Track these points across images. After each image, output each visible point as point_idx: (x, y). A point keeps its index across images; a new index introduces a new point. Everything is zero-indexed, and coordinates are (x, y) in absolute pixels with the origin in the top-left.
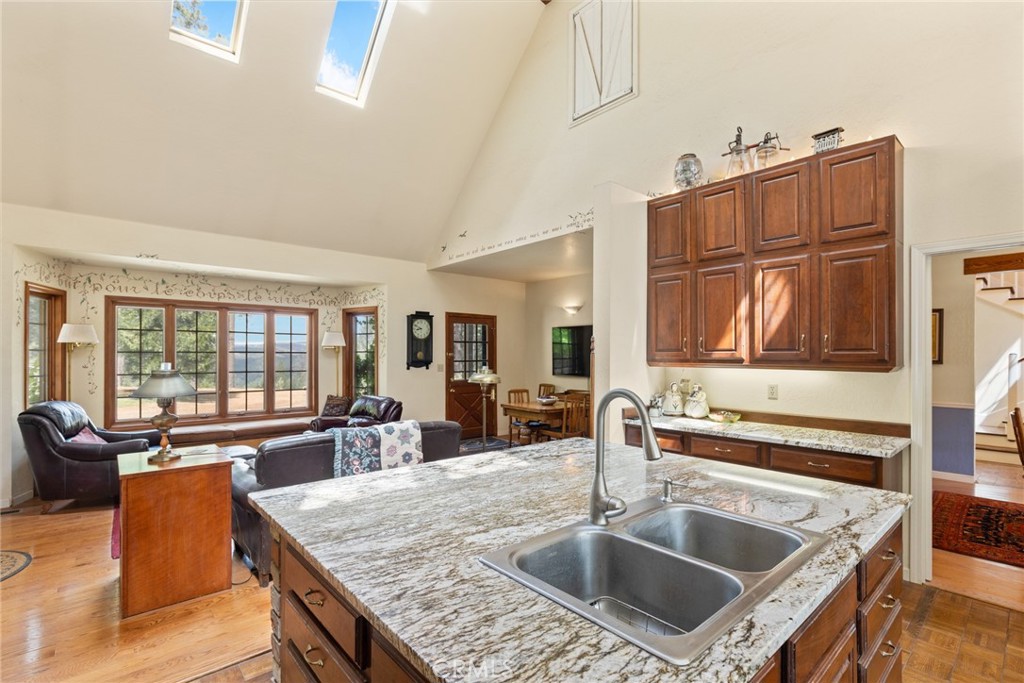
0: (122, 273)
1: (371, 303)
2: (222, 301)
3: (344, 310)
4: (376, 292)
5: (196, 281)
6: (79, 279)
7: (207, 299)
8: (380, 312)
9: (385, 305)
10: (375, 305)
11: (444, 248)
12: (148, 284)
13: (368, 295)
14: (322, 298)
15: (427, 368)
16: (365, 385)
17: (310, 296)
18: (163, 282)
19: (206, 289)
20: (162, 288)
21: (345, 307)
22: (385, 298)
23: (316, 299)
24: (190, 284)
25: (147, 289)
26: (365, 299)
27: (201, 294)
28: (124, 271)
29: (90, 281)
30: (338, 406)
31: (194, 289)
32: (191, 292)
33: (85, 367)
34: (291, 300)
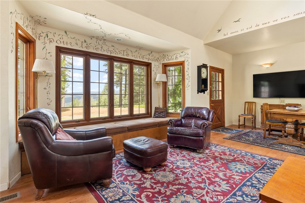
0: (64, 34)
1: (180, 60)
2: (112, 55)
3: (163, 64)
4: (184, 53)
5: (101, 43)
6: (42, 35)
7: (105, 53)
8: (186, 64)
9: (190, 60)
10: (183, 60)
11: (219, 31)
12: (78, 41)
13: (178, 55)
14: (153, 58)
15: (204, 93)
16: (172, 102)
17: (148, 56)
18: (85, 41)
19: (105, 48)
20: (84, 45)
21: (164, 62)
22: (189, 56)
23: (151, 58)
24: (98, 44)
25: (77, 44)
26: (176, 58)
27: (102, 50)
28: (66, 32)
29: (47, 36)
30: (162, 112)
31: (100, 47)
32: (98, 48)
33: (45, 89)
34: (141, 57)
